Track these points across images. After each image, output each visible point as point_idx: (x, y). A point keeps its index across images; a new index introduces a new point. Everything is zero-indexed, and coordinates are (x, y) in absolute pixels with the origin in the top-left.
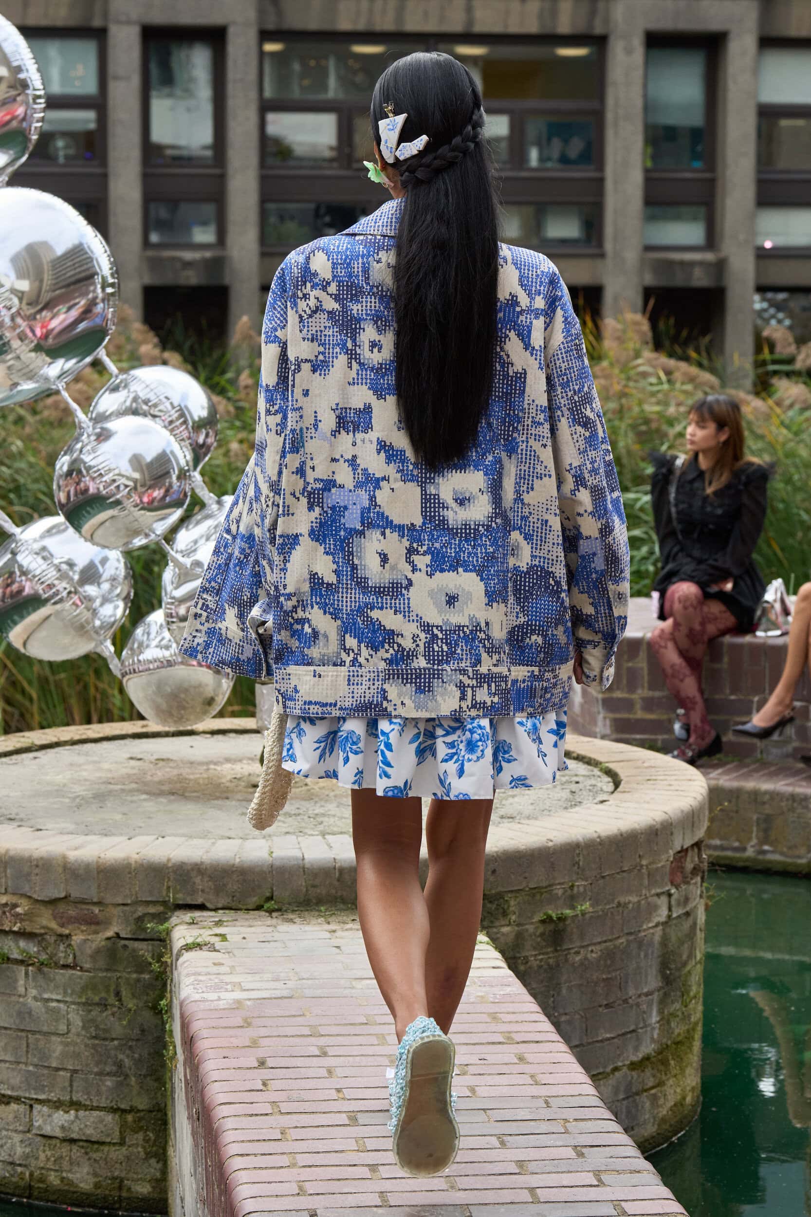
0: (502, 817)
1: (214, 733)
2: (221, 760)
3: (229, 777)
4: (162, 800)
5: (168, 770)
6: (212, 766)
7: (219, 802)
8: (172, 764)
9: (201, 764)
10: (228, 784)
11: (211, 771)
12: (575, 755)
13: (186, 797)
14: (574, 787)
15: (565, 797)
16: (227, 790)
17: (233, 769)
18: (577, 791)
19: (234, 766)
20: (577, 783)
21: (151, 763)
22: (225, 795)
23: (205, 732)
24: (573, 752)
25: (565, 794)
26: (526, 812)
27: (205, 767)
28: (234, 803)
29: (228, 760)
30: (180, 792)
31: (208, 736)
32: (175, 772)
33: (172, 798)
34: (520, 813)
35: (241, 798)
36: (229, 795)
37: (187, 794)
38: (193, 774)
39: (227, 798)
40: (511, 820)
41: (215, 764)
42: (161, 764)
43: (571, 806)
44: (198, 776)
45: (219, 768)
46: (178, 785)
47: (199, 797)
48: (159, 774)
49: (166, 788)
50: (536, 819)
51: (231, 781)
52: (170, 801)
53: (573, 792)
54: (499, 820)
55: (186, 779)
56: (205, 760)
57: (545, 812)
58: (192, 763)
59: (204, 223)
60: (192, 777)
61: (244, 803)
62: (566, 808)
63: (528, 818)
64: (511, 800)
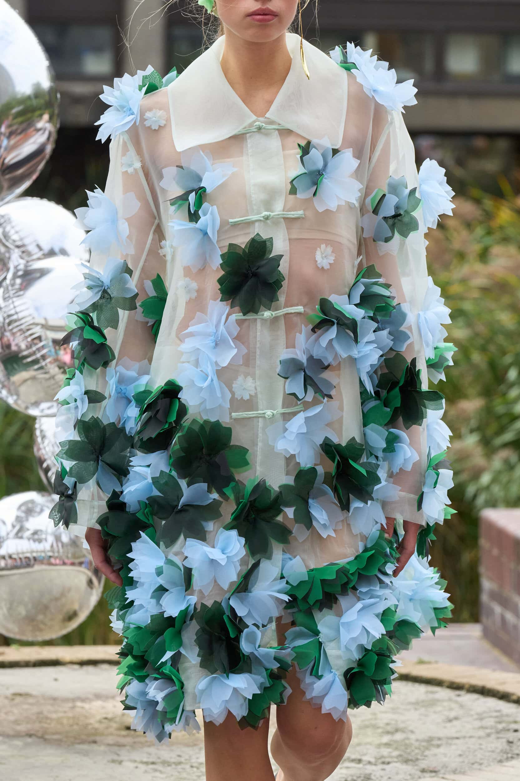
0: (423, 771)
1: (83, 663)
2: (90, 696)
3: (98, 717)
4: (18, 743)
5: (26, 707)
6: (79, 704)
7: (85, 747)
8: (31, 700)
9: (66, 700)
10: (97, 725)
11: (78, 710)
12: (514, 698)
13: (45, 740)
14: (511, 736)
15: (500, 748)
16: (96, 732)
17: (103, 708)
18: (515, 741)
19: (105, 704)
20: (516, 731)
21: (6, 698)
22: (92, 738)
23: (72, 663)
24: (513, 694)
25: (501, 744)
26: (453, 765)
27: (70, 705)
28: (102, 748)
29: (98, 696)
30: (40, 734)
31: (76, 667)
32: (35, 709)
33: (29, 740)
34: (445, 766)
35: (111, 742)
36: (98, 738)
37: (47, 737)
38: (56, 712)
39: (95, 742)
40: (433, 774)
41: (83, 700)
42: (18, 699)
43: (507, 759)
44: (61, 715)
45: (87, 706)
46: (37, 726)
47: (60, 741)
48: (16, 711)
49: (22, 728)
50: (464, 773)
51: (100, 722)
52: (27, 745)
53: (510, 742)
54: (419, 774)
55: (47, 718)
56: (71, 696)
57: (476, 766)
58: (55, 699)
59: (98, 49)
60: (54, 716)
61: (116, 749)
62: (500, 761)
63: (454, 772)
64: (435, 751)
